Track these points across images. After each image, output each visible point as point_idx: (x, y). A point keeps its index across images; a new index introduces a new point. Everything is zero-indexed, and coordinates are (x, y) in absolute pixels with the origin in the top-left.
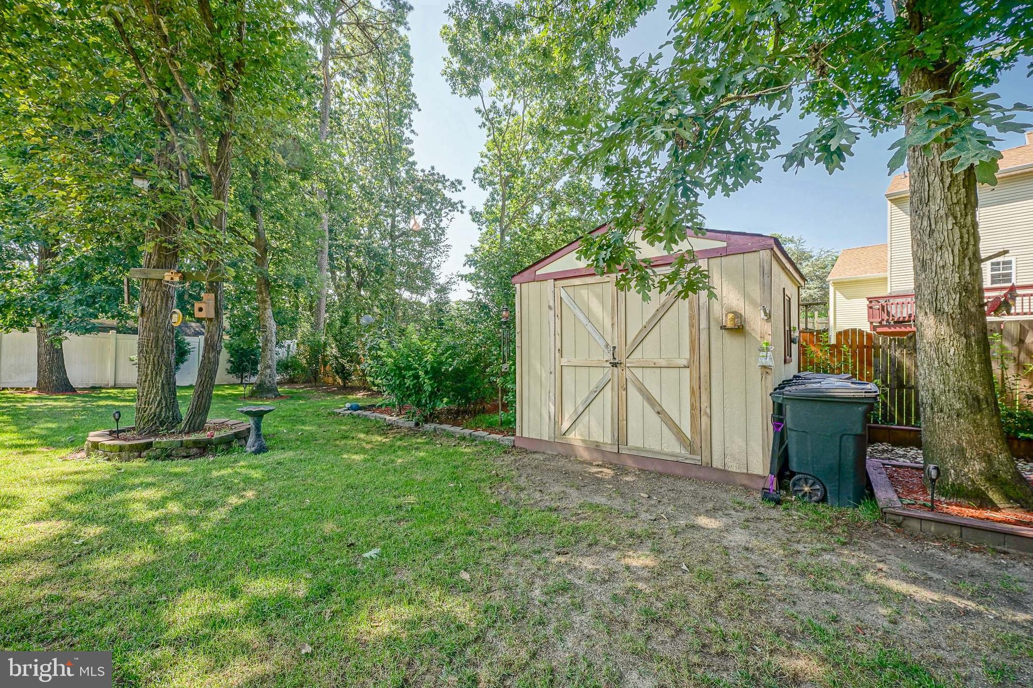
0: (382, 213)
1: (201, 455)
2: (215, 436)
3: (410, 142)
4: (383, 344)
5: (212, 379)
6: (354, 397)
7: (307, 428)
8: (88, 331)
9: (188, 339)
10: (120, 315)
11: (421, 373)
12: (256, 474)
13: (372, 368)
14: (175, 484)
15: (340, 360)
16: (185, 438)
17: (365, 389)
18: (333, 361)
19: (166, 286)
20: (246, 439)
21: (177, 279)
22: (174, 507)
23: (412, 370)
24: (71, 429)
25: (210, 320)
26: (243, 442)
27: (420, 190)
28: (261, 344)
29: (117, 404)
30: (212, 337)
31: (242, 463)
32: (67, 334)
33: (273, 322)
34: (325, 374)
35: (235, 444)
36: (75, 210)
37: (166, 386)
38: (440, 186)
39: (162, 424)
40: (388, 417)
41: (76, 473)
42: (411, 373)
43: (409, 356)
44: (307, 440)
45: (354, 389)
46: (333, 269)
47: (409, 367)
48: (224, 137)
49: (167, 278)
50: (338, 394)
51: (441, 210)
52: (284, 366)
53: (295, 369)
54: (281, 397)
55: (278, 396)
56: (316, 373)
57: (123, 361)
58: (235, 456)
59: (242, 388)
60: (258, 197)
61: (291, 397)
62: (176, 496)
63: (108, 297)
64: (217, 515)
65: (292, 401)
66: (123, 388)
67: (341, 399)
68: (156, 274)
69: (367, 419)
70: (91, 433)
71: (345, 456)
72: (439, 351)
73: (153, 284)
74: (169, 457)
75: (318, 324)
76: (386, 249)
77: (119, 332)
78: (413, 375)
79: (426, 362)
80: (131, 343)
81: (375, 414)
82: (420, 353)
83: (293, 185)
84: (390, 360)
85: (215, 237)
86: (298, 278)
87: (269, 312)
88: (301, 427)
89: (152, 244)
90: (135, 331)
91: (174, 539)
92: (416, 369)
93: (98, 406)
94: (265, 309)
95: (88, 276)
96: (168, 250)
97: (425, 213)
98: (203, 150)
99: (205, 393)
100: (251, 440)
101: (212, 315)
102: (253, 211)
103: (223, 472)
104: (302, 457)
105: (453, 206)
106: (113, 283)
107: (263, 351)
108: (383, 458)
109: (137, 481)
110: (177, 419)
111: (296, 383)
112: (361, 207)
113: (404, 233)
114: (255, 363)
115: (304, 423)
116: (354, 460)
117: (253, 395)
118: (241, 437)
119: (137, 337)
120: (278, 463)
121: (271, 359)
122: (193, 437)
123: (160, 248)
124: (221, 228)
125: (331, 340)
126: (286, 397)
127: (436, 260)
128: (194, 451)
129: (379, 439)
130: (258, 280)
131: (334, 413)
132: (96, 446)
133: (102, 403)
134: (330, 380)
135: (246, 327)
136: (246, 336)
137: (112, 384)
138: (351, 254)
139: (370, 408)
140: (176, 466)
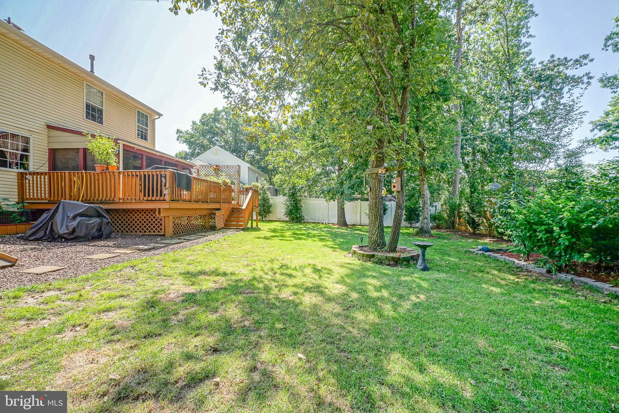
0: (502, 108)
1: (395, 265)
2: (402, 256)
3: (528, 44)
4: (513, 203)
5: (400, 224)
6: (483, 241)
7: (452, 259)
8: (352, 200)
9: (387, 203)
10: (362, 193)
11: (556, 229)
12: (425, 284)
13: (502, 222)
14: (385, 280)
15: (471, 215)
16: (388, 255)
17: (490, 236)
18: (466, 216)
19: (379, 176)
20: (417, 260)
21: (384, 172)
22: (385, 293)
23: (544, 225)
24: (347, 243)
25: (399, 192)
26: (415, 262)
27: (539, 79)
28: (421, 205)
29: (361, 233)
30: (399, 201)
31: (415, 275)
32: (346, 202)
33: (428, 192)
34: (460, 224)
35: (412, 263)
36: (348, 146)
37: (380, 227)
38: (561, 68)
39: (378, 245)
40: (516, 261)
41: (349, 264)
42: (543, 228)
43: (539, 213)
44: (453, 268)
45: (482, 236)
46: (463, 155)
47: (541, 223)
48: (404, 89)
49: (380, 172)
50: (470, 238)
51: (561, 89)
52: (434, 218)
53: (439, 220)
54: (433, 236)
55: (431, 236)
56: (453, 223)
57: (363, 213)
58: (411, 270)
59: (411, 230)
60: (419, 121)
61: (439, 237)
62: (386, 287)
63: (358, 185)
64: (407, 305)
65: (440, 240)
66: (363, 226)
67: (473, 242)
68: (375, 171)
69: (496, 260)
70: (353, 246)
71: (484, 286)
72: (577, 209)
73: (374, 176)
74: (381, 263)
75: (454, 192)
76: (506, 133)
77: (361, 200)
78: (545, 230)
79: (562, 219)
80: (366, 205)
81: (503, 257)
82: (554, 212)
83: (439, 108)
84: (521, 216)
85: (401, 145)
86: (443, 163)
87: (426, 186)
88: (448, 258)
89: (374, 156)
90: (367, 200)
91: (386, 313)
92: (549, 224)
93: (355, 234)
94: (424, 185)
95: (352, 176)
96: (380, 157)
97: (544, 97)
98: (395, 100)
99: (396, 232)
100: (420, 262)
101: (400, 190)
102: (417, 129)
103: (406, 278)
104: (452, 279)
105: (576, 81)
106: (359, 178)
107: (423, 209)
108: (520, 296)
109: (370, 273)
110: (384, 244)
111: (441, 228)
112: (484, 109)
113: (522, 118)
114: (418, 216)
115: (449, 255)
116: (492, 291)
117: (417, 234)
118: (414, 258)
119: (368, 202)
120: (437, 280)
121: (427, 213)
122: (392, 255)
123: (377, 157)
124: (403, 140)
125: (464, 202)
126: (436, 237)
127: (566, 129)
128: (392, 262)
129: (512, 278)
130: (420, 168)
131: (469, 251)
132: (355, 252)
133: (357, 232)
134: (463, 228)
135: (413, 196)
136: (413, 200)
137: (359, 224)
138: (477, 143)
139: (498, 251)
140: (385, 269)
